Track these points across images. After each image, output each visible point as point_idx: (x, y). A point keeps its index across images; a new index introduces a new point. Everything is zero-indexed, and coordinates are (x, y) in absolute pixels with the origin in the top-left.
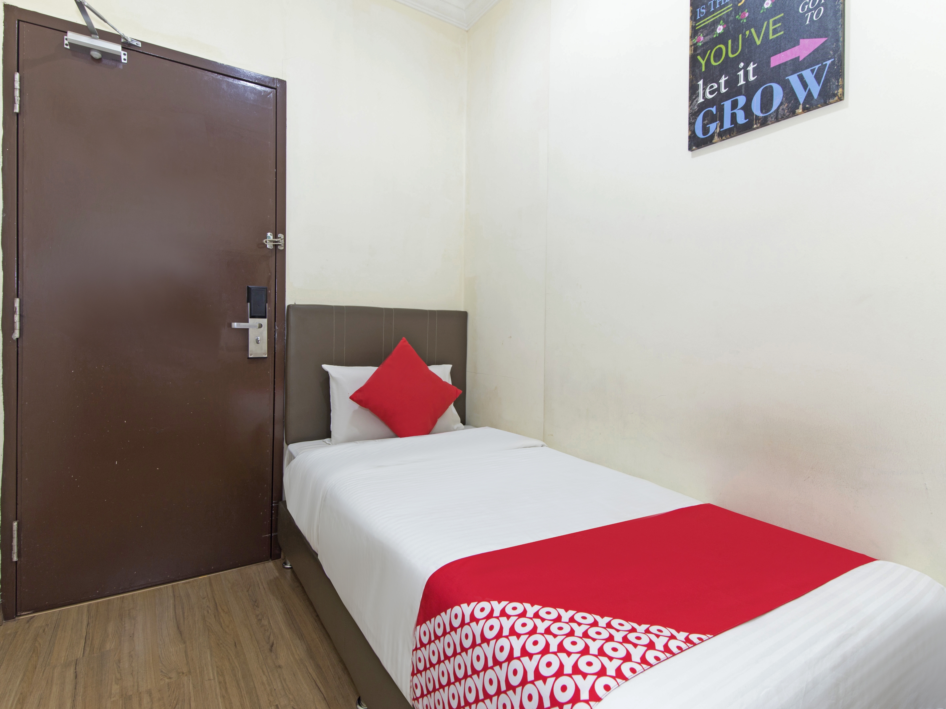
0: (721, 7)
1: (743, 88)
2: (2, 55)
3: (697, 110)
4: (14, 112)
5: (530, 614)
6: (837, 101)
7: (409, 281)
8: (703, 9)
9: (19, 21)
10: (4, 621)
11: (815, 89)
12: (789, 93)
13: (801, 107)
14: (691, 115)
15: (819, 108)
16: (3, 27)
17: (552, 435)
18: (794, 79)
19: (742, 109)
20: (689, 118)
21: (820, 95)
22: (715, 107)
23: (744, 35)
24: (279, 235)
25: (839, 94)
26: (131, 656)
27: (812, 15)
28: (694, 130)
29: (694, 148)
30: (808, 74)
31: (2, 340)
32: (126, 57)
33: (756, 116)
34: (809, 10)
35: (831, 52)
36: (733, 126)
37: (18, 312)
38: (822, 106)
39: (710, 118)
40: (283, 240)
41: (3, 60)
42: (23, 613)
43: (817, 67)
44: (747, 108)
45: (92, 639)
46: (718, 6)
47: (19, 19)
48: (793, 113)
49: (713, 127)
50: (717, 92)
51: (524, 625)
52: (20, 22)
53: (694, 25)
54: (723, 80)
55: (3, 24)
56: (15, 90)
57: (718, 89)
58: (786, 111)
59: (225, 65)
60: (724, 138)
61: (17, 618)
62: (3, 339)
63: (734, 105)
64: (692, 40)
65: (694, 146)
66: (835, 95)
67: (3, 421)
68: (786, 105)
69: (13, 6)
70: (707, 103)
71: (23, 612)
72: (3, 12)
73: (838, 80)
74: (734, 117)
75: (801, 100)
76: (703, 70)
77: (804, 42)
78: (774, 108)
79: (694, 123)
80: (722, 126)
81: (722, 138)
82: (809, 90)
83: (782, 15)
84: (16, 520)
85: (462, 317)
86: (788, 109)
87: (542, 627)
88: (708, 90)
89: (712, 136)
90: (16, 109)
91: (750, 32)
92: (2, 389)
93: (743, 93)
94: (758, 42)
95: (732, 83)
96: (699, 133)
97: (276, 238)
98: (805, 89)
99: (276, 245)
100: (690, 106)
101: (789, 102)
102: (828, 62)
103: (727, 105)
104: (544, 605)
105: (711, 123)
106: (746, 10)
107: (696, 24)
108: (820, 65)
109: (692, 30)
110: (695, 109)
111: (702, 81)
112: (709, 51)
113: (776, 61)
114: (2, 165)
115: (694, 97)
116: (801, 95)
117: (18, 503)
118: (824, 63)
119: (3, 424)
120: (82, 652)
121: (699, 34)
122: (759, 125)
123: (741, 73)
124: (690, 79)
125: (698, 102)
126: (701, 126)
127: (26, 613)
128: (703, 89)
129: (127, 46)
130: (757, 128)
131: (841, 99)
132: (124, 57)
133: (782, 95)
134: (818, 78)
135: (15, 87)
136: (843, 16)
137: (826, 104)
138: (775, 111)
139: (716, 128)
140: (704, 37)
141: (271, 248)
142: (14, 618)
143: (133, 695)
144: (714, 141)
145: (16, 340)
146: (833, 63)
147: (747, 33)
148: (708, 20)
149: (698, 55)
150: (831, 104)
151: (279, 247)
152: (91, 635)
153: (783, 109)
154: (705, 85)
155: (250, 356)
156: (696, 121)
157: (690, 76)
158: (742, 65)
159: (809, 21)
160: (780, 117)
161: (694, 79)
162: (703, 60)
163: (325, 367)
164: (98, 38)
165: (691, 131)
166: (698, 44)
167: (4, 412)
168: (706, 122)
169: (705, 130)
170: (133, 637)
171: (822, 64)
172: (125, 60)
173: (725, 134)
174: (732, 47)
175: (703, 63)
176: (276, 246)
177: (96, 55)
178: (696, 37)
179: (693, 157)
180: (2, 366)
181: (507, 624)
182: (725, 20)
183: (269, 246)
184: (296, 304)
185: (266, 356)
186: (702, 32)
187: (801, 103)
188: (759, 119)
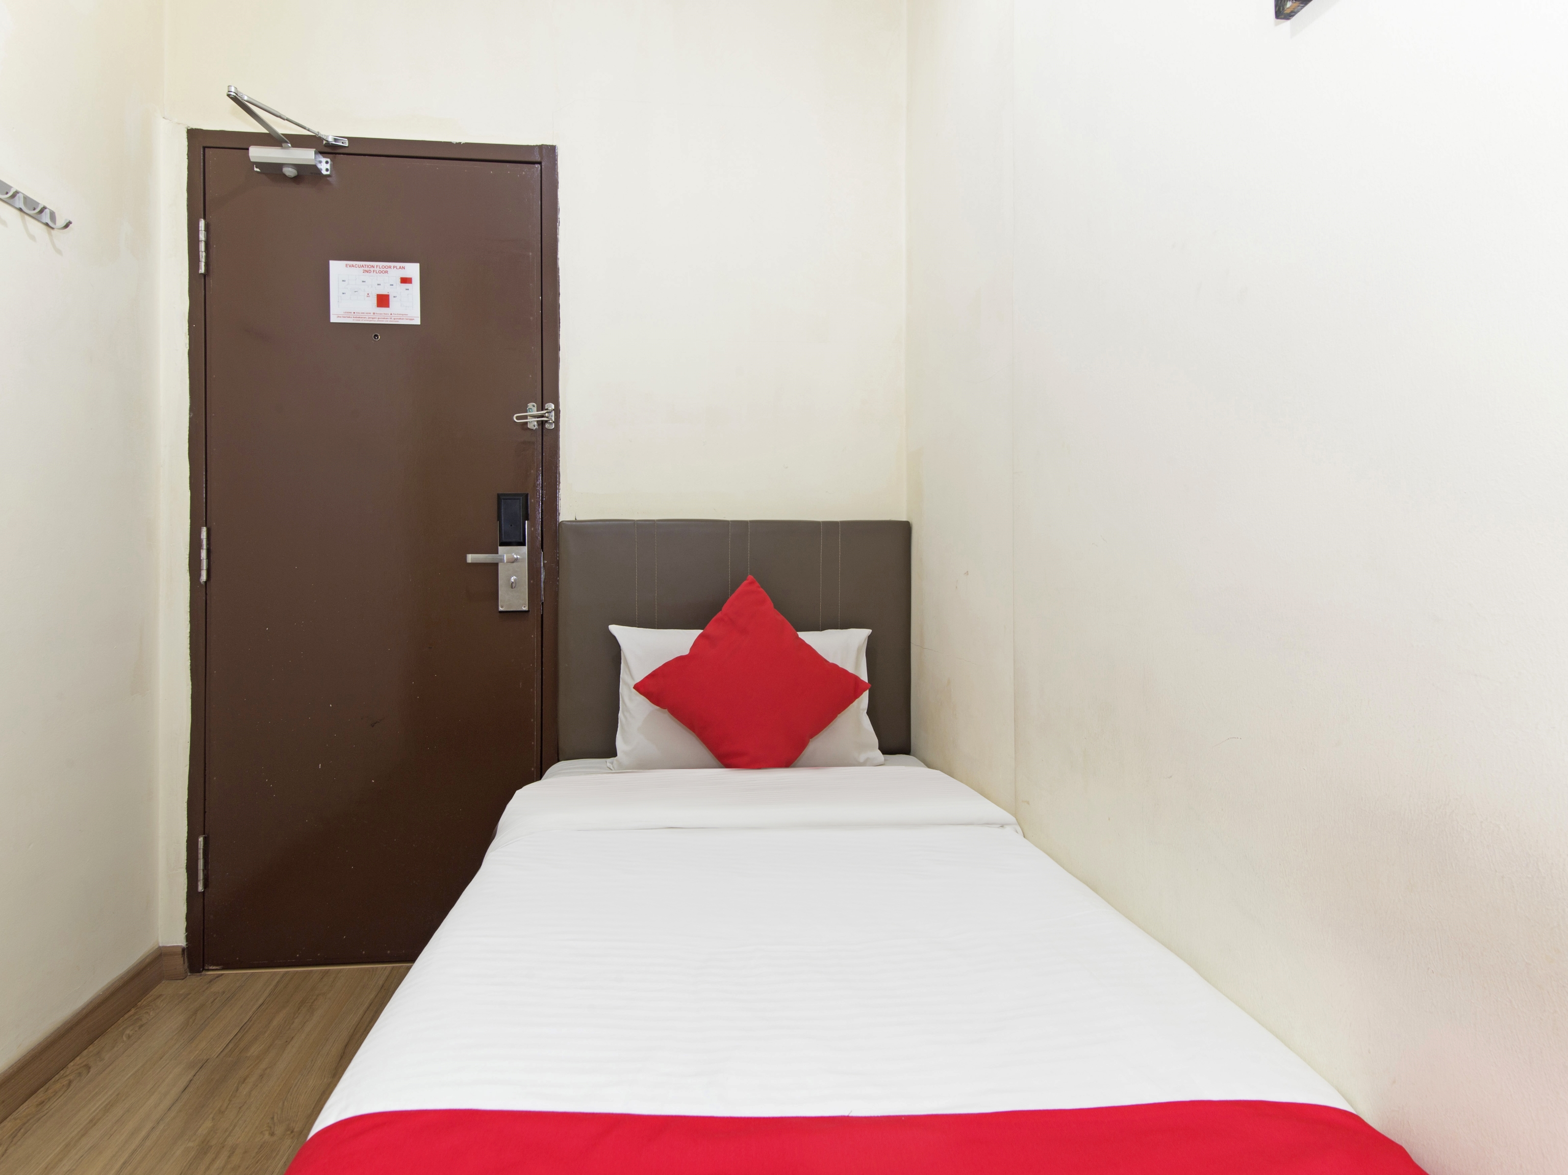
2: (186, 199)
4: (200, 273)
7: (787, 468)
9: (204, 148)
10: (189, 974)
16: (187, 160)
17: (1028, 803)
24: (546, 405)
26: (262, 1076)
31: (189, 584)
32: (328, 166)
37: (205, 546)
40: (553, 413)
41: (188, 205)
42: (211, 968)
45: (247, 1031)
47: (205, 145)
52: (206, 149)
55: (187, 157)
56: (200, 242)
59: (463, 144)
61: (204, 973)
62: (191, 584)
67: (190, 696)
69: (198, 129)
71: (211, 966)
72: (187, 140)
84: (204, 834)
85: (899, 532)
90: (201, 269)
92: (189, 651)
97: (542, 410)
99: (542, 421)
114: (188, 348)
117: (206, 810)
119: (190, 700)
120: (222, 1050)
127: (214, 968)
129: (329, 150)
132: (324, 166)
135: (200, 240)
141: (534, 428)
142: (200, 972)
143: (213, 1147)
145: (204, 585)
151: (547, 426)
152: (251, 1024)
155: (501, 609)
163: (614, 629)
164: (290, 147)
167: (191, 683)
170: (288, 1044)
172: (327, 170)
176: (542, 424)
177: (290, 172)
180: (189, 620)
183: (533, 424)
184: (578, 519)
185: (526, 609)
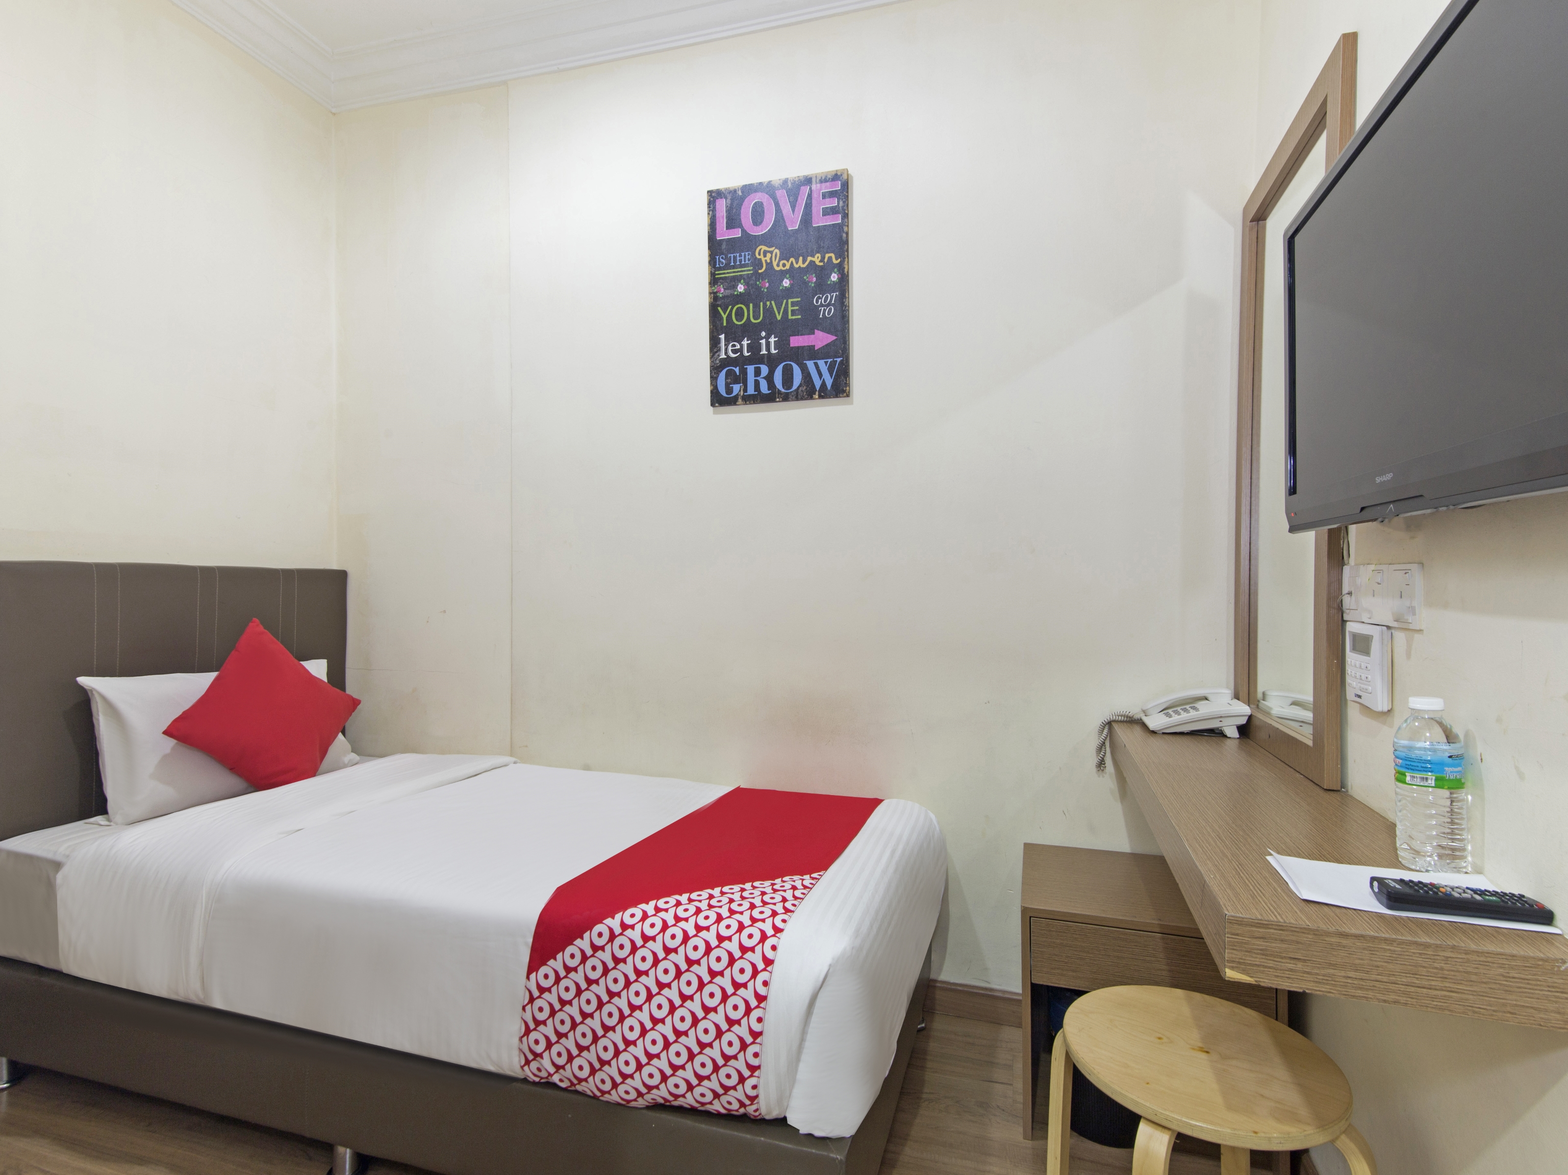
0: (741, 266)
1: (766, 357)
3: (718, 365)
5: (651, 912)
6: (845, 397)
8: (722, 258)
11: (829, 382)
12: (807, 377)
13: (817, 393)
14: (713, 369)
15: (831, 398)
18: (810, 364)
19: (763, 378)
20: (711, 371)
21: (832, 386)
22: (738, 368)
23: (765, 305)
25: (847, 391)
27: (825, 310)
28: (717, 385)
29: (717, 405)
30: (821, 363)
33: (778, 390)
34: (822, 305)
35: (840, 351)
36: (757, 393)
38: (834, 397)
39: (733, 379)
43: (830, 360)
44: (770, 379)
46: (738, 263)
48: (810, 396)
49: (736, 388)
50: (739, 353)
51: (653, 925)
53: (713, 272)
54: (745, 342)
57: (741, 350)
58: (805, 393)
60: (748, 403)
63: (758, 372)
64: (711, 287)
65: (717, 403)
66: (844, 391)
68: (805, 388)
70: (728, 362)
73: (846, 379)
74: (757, 384)
75: (818, 388)
76: (725, 324)
77: (819, 334)
78: (795, 387)
79: (716, 378)
80: (745, 390)
81: (746, 402)
82: (824, 379)
83: (799, 299)
85: (339, 578)
86: (807, 392)
87: (669, 918)
88: (730, 348)
89: (736, 397)
91: (771, 304)
93: (766, 363)
94: (779, 318)
95: (754, 348)
96: (722, 391)
98: (821, 379)
100: (711, 358)
101: (807, 386)
102: (839, 360)
103: (751, 369)
104: (658, 898)
105: (734, 384)
106: (767, 281)
107: (715, 271)
108: (832, 360)
109: (711, 276)
110: (717, 364)
111: (723, 335)
112: (730, 307)
113: (796, 341)
115: (715, 350)
116: (818, 383)
118: (835, 359)
121: (719, 284)
122: (781, 400)
123: (763, 342)
124: (710, 329)
125: (720, 357)
126: (724, 383)
128: (725, 345)
130: (779, 401)
131: (848, 396)
133: (801, 377)
134: (830, 370)
136: (848, 321)
137: (836, 396)
138: (795, 390)
139: (740, 391)
140: (725, 289)
144: (737, 403)
146: (841, 362)
147: (768, 303)
148: (728, 273)
149: (718, 306)
150: (841, 397)
153: (802, 391)
154: (727, 341)
156: (718, 376)
157: (710, 326)
158: (763, 334)
159: (822, 316)
160: (799, 397)
161: (715, 330)
162: (725, 314)
163: (85, 681)
165: (713, 385)
166: (718, 294)
168: (729, 381)
169: (729, 390)
171: (833, 360)
173: (750, 400)
174: (754, 312)
175: (725, 317)
178: (716, 286)
179: (714, 413)
181: (635, 935)
182: (747, 280)
186: (722, 283)
187: (818, 390)
188: (781, 394)
